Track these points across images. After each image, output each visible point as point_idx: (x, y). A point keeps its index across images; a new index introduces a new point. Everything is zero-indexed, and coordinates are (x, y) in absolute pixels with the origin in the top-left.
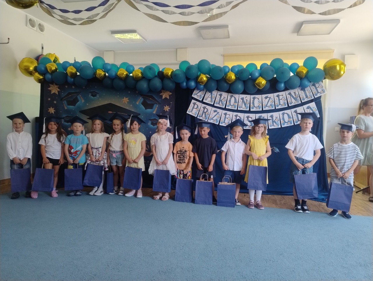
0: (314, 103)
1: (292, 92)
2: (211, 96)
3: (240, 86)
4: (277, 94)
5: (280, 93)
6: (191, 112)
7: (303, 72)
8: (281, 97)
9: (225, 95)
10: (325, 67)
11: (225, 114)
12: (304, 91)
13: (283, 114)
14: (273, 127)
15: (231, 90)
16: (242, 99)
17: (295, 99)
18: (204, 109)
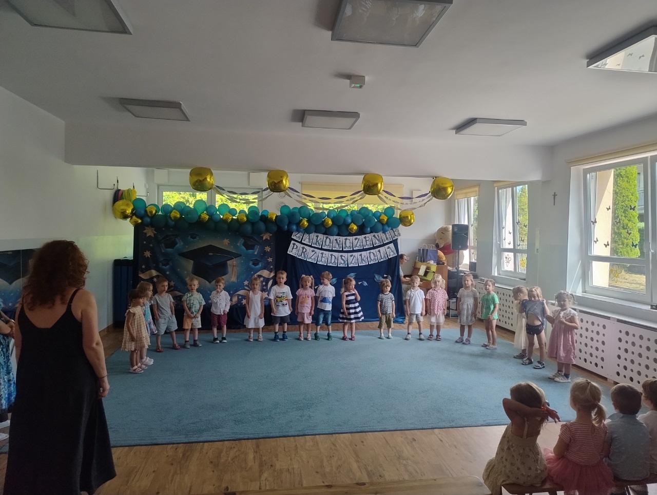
0: (392, 244)
1: (376, 234)
2: (309, 237)
3: (335, 230)
4: (365, 235)
5: (367, 235)
6: (292, 252)
7: (384, 220)
8: (367, 239)
9: (321, 236)
10: (400, 215)
11: (322, 254)
12: (385, 234)
13: (370, 253)
14: (362, 265)
15: (327, 232)
16: (336, 240)
17: (378, 240)
18: (303, 250)
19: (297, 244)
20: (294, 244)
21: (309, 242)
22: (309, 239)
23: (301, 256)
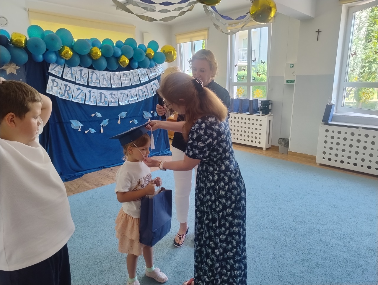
0: (157, 80)
2: (71, 71)
4: (132, 71)
5: (134, 71)
6: (52, 91)
8: (134, 74)
9: (85, 70)
12: (150, 69)
13: (138, 90)
14: (132, 102)
15: (93, 66)
16: (103, 75)
18: (66, 87)
19: (57, 80)
20: (53, 81)
21: (72, 77)
22: (72, 74)
23: (64, 95)
